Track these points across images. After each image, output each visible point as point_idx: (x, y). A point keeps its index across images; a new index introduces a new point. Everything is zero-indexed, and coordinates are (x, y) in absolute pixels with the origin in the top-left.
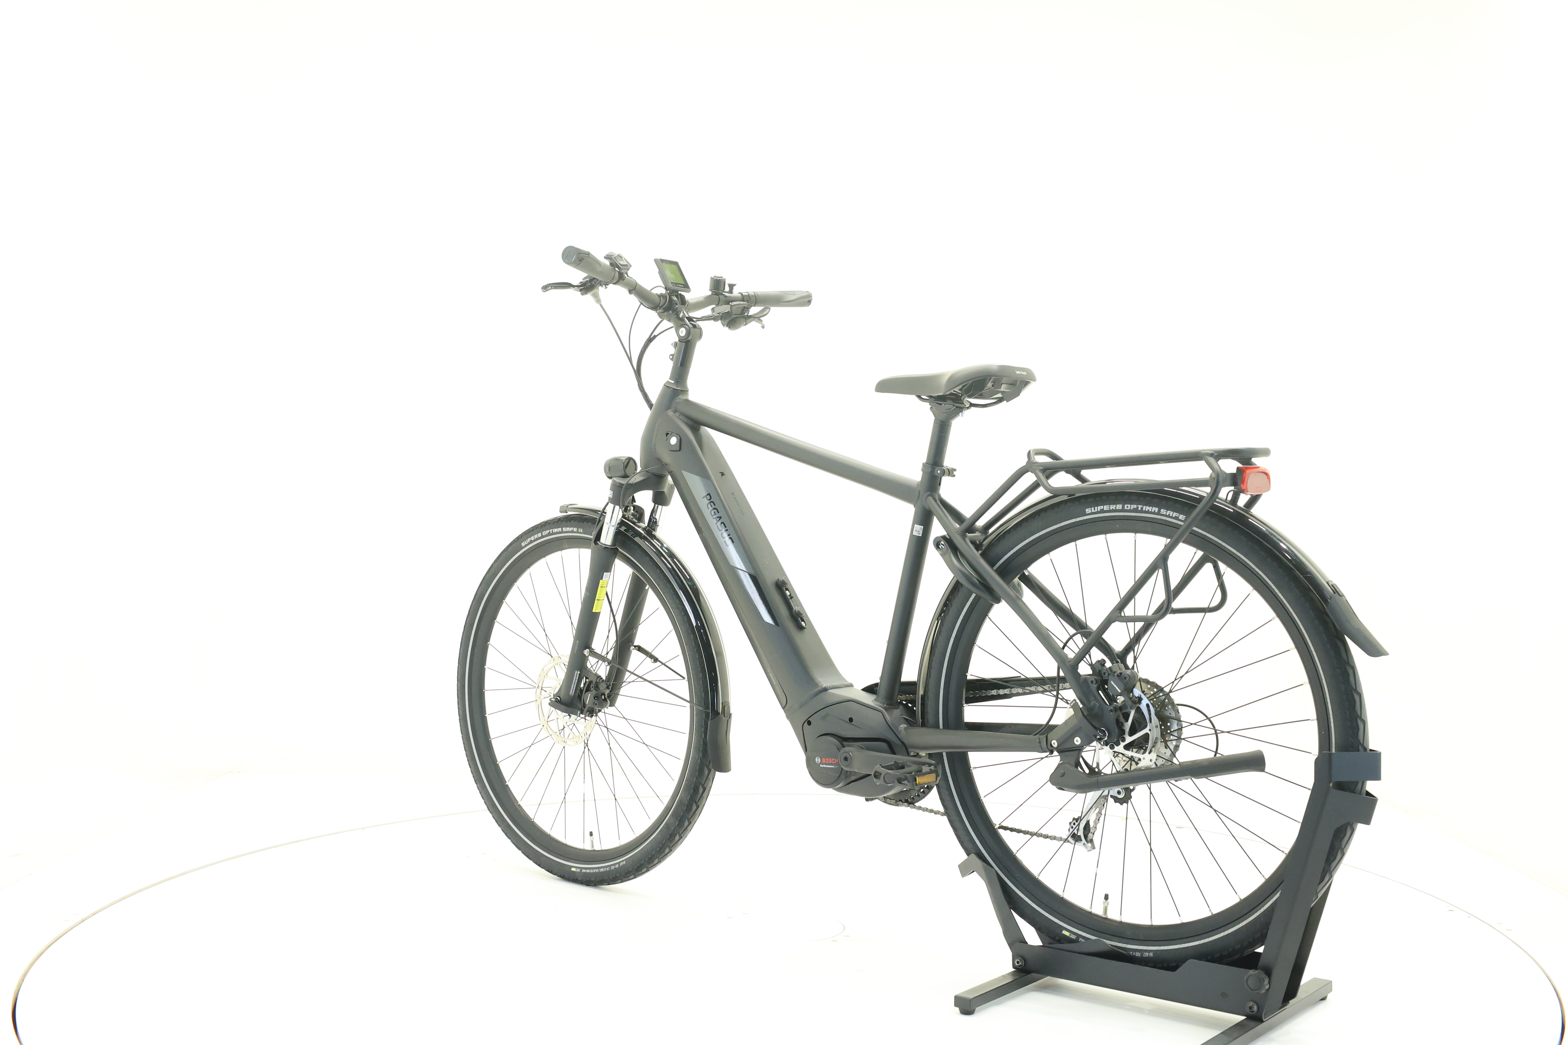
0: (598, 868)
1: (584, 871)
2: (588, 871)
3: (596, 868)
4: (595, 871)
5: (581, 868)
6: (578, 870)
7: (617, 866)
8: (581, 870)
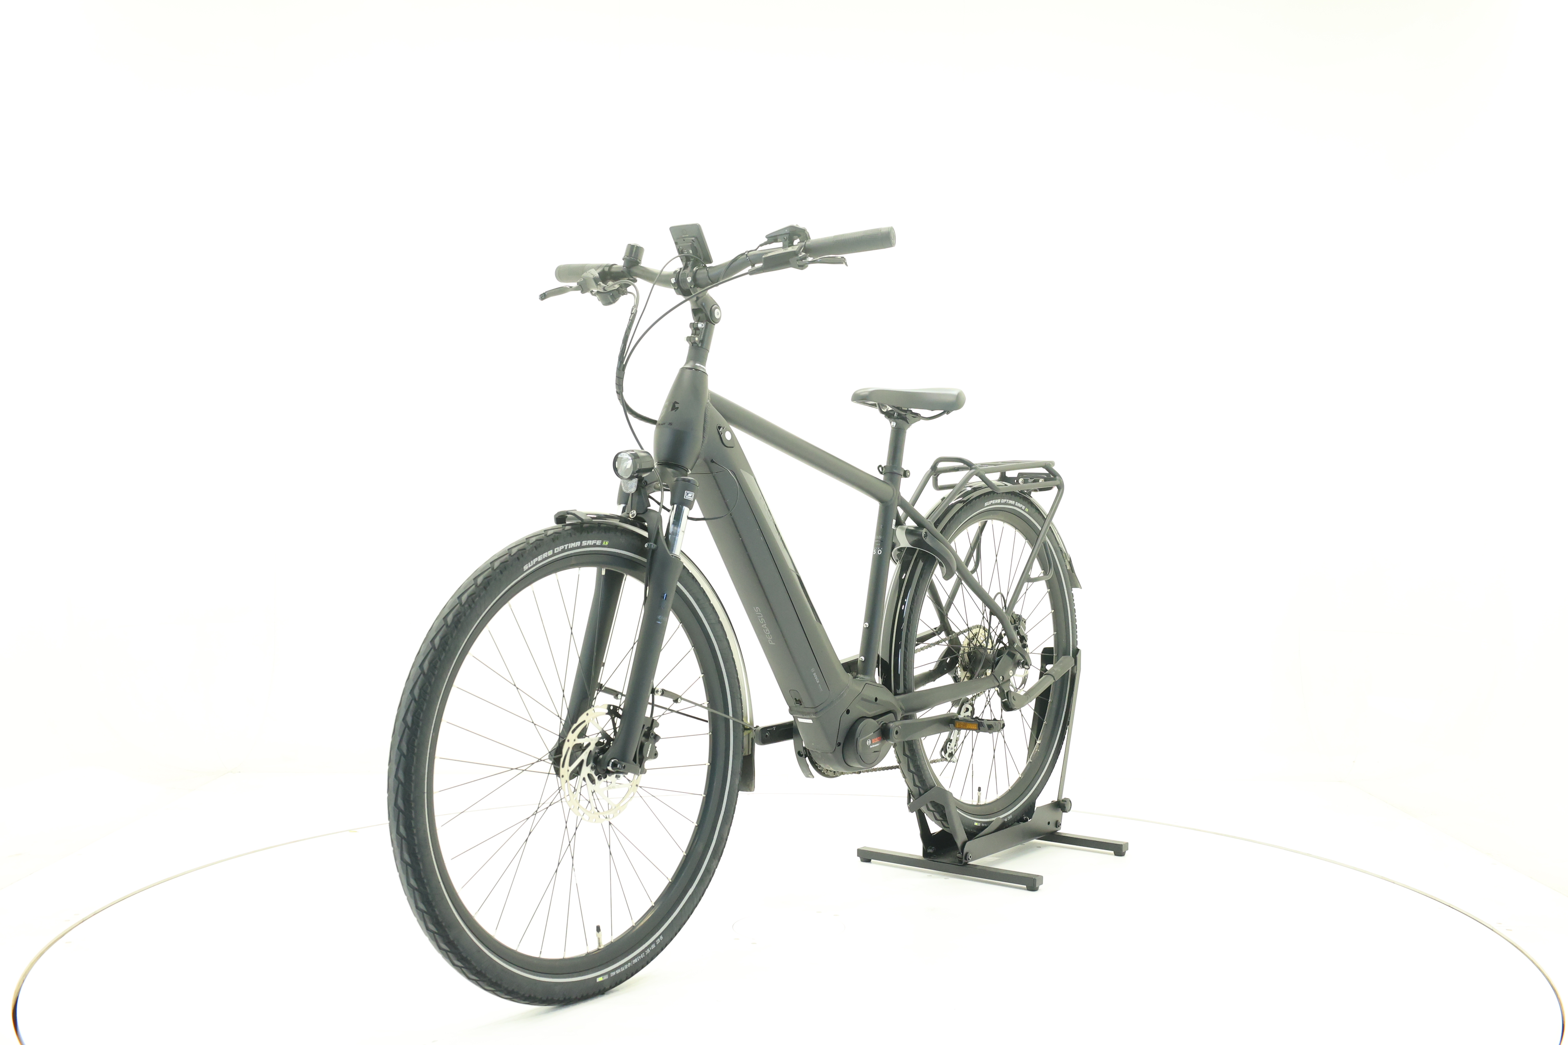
0: (630, 961)
1: (613, 974)
2: (618, 971)
3: (626, 963)
4: (626, 967)
5: (608, 973)
6: (606, 977)
7: (653, 946)
8: (609, 975)
